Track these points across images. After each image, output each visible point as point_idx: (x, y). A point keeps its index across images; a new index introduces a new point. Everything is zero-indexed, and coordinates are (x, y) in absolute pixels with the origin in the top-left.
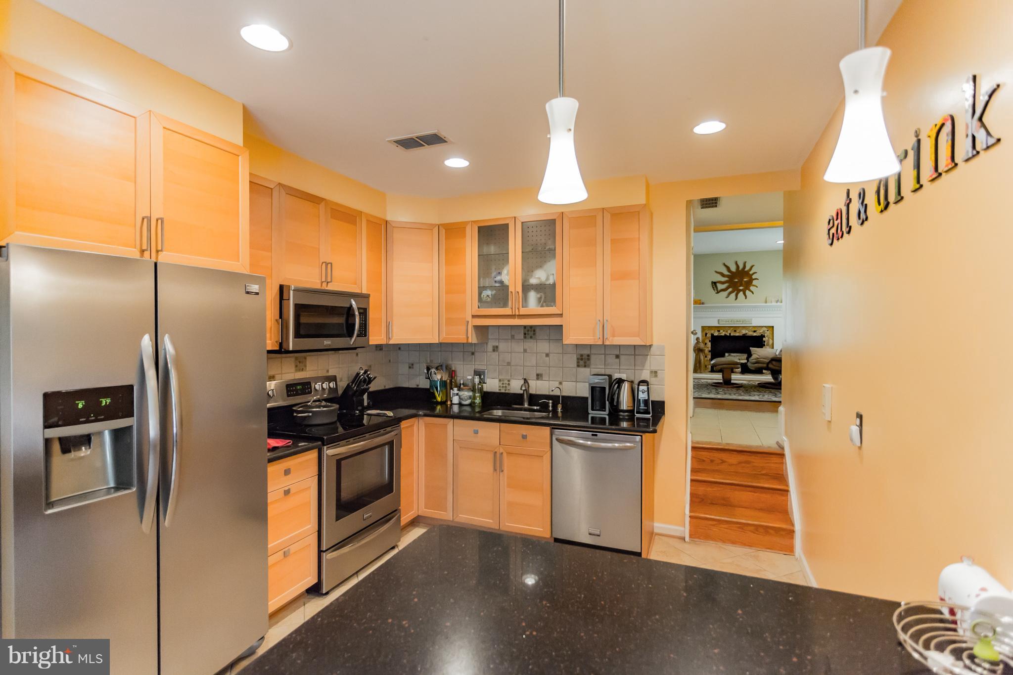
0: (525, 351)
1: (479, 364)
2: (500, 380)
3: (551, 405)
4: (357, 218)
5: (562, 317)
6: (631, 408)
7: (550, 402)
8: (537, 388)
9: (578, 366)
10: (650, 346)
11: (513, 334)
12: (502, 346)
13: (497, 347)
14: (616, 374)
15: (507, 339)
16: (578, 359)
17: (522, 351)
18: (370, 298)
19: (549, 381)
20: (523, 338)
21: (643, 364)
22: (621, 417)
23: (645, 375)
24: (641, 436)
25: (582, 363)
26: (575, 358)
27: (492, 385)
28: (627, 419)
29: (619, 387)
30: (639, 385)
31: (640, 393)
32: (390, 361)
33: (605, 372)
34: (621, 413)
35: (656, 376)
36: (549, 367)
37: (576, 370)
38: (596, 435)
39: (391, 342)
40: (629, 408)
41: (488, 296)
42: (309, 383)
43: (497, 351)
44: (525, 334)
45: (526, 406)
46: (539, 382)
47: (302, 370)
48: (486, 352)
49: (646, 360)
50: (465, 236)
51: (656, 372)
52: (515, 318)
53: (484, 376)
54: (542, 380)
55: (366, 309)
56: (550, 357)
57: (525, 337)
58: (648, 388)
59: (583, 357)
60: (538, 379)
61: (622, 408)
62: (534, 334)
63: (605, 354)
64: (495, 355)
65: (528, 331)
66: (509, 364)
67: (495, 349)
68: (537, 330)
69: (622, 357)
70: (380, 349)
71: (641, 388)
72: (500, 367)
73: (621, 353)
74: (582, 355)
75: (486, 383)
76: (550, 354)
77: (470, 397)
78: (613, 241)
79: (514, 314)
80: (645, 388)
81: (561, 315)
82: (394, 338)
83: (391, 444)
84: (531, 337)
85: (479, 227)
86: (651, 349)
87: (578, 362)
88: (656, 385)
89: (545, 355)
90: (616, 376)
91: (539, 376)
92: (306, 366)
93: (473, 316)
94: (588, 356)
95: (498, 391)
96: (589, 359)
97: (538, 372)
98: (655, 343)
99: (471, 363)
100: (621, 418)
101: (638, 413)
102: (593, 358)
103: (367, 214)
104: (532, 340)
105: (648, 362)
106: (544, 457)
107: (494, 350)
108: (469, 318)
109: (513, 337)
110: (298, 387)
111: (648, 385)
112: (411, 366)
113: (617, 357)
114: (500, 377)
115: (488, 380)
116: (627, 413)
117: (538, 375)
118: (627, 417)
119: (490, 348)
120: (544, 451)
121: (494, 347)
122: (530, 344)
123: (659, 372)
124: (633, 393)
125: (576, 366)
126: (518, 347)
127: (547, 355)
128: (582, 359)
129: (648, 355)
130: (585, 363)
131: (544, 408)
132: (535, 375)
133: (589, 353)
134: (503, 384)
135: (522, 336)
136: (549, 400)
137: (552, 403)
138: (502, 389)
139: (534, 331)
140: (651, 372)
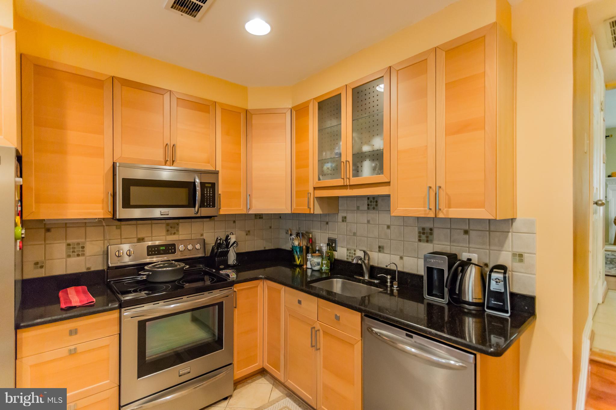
0: (368, 222)
1: (332, 232)
2: (348, 250)
3: (389, 280)
4: (210, 106)
5: (390, 185)
6: (481, 301)
7: (389, 277)
8: (379, 261)
9: (420, 240)
10: (513, 220)
11: (358, 205)
12: (350, 217)
13: (345, 218)
14: (464, 254)
15: (354, 210)
16: (419, 233)
17: (366, 222)
18: (219, 174)
19: (390, 254)
20: (366, 209)
21: (501, 244)
22: (466, 310)
23: (505, 258)
24: (475, 355)
25: (424, 237)
26: (416, 231)
27: (341, 253)
28: (473, 314)
29: (463, 271)
30: (491, 271)
31: (493, 283)
32: (271, 227)
33: (450, 249)
34: (467, 306)
35: (521, 261)
36: (390, 240)
37: (418, 244)
38: (411, 337)
39: (251, 212)
40: (477, 301)
41: (328, 168)
42: (174, 245)
43: (345, 221)
44: (368, 205)
45: (366, 278)
46: (381, 254)
47: (174, 234)
48: (337, 222)
49: (506, 237)
50: (308, 114)
51: (521, 256)
52: (347, 189)
53: (335, 244)
54: (383, 253)
55: (215, 183)
56: (391, 229)
57: (368, 208)
58: (505, 278)
59: (425, 231)
60: (380, 251)
61: (467, 300)
62: (377, 205)
63: (450, 229)
64: (343, 225)
65: (371, 202)
66: (355, 234)
67: (344, 219)
68: (380, 202)
69: (471, 233)
70: (260, 218)
71: (494, 275)
72: (348, 236)
73: (471, 228)
74: (423, 229)
75: (336, 251)
76: (391, 226)
77: (318, 264)
78: (448, 86)
79: (345, 184)
80: (501, 276)
81: (388, 183)
82: (253, 208)
83: (220, 305)
84: (374, 208)
85: (319, 103)
86: (514, 224)
87: (420, 237)
88: (521, 272)
89: (386, 227)
90: (464, 256)
91: (381, 249)
92: (178, 231)
93: (315, 188)
94: (431, 229)
95: (346, 259)
96: (431, 234)
97: (380, 244)
98: (520, 216)
99: (326, 232)
100: (465, 312)
101: (489, 308)
102: (435, 232)
103: (221, 104)
104: (374, 211)
105: (509, 242)
106: (355, 346)
107: (343, 221)
108: (311, 190)
109: (358, 208)
110: (161, 248)
111: (505, 273)
112: (287, 232)
113: (466, 232)
114: (349, 247)
115: (339, 249)
116: (473, 307)
117: (380, 247)
118: (474, 312)
119: (340, 219)
120: (355, 339)
121: (343, 217)
122: (373, 215)
123: (526, 255)
124: (484, 280)
125: (417, 240)
126: (363, 218)
127: (388, 227)
128: (424, 233)
129: (509, 232)
130: (427, 237)
131: (383, 283)
132: (377, 247)
133: (431, 226)
134: (350, 253)
135: (366, 207)
136: (387, 275)
137: (391, 279)
138: (349, 258)
139: (377, 202)
140: (514, 255)
